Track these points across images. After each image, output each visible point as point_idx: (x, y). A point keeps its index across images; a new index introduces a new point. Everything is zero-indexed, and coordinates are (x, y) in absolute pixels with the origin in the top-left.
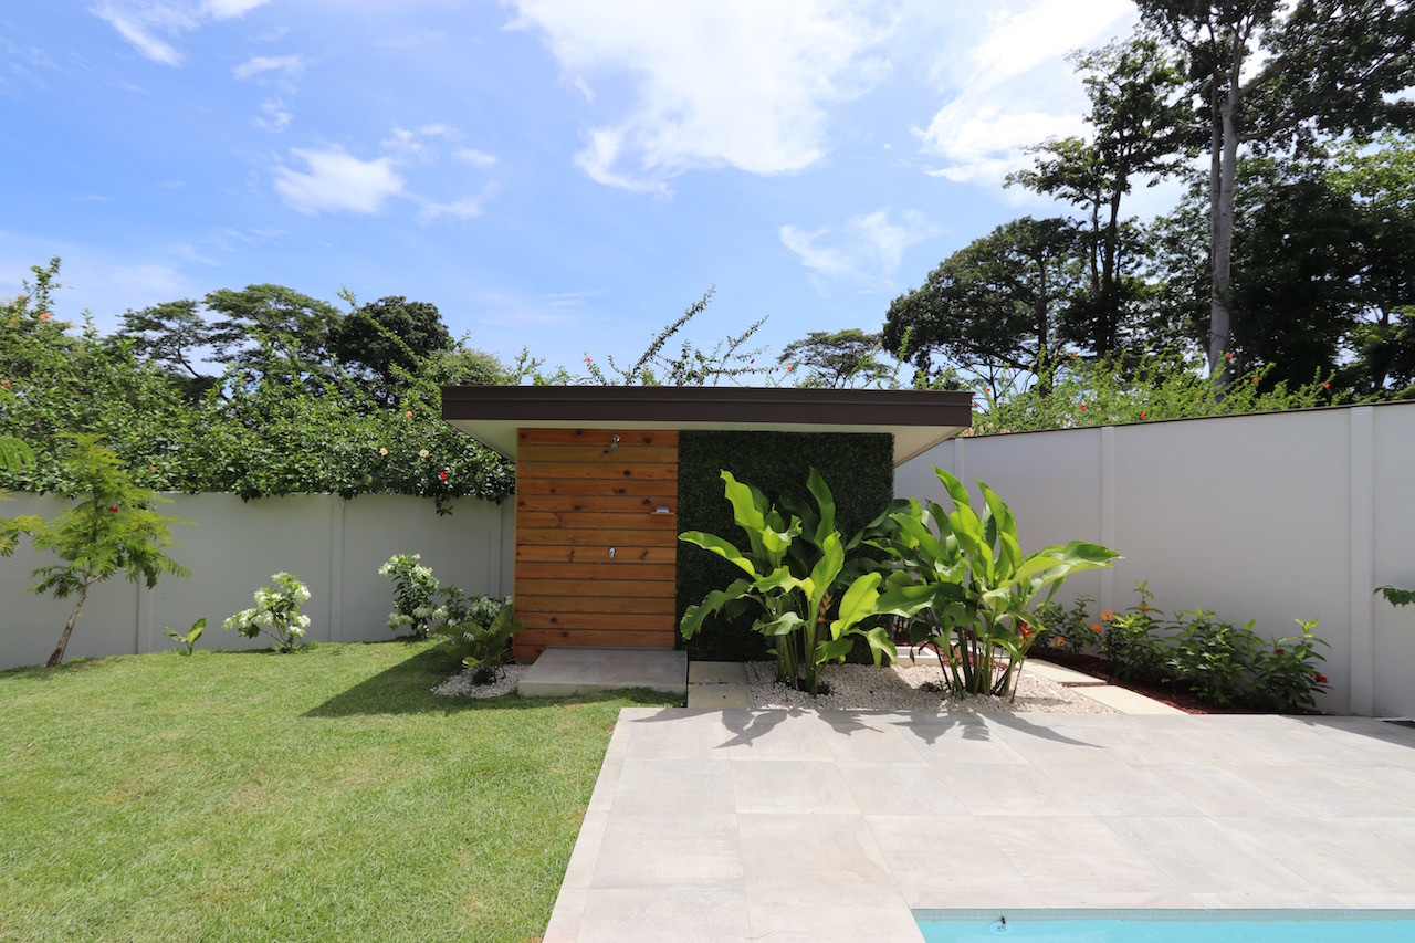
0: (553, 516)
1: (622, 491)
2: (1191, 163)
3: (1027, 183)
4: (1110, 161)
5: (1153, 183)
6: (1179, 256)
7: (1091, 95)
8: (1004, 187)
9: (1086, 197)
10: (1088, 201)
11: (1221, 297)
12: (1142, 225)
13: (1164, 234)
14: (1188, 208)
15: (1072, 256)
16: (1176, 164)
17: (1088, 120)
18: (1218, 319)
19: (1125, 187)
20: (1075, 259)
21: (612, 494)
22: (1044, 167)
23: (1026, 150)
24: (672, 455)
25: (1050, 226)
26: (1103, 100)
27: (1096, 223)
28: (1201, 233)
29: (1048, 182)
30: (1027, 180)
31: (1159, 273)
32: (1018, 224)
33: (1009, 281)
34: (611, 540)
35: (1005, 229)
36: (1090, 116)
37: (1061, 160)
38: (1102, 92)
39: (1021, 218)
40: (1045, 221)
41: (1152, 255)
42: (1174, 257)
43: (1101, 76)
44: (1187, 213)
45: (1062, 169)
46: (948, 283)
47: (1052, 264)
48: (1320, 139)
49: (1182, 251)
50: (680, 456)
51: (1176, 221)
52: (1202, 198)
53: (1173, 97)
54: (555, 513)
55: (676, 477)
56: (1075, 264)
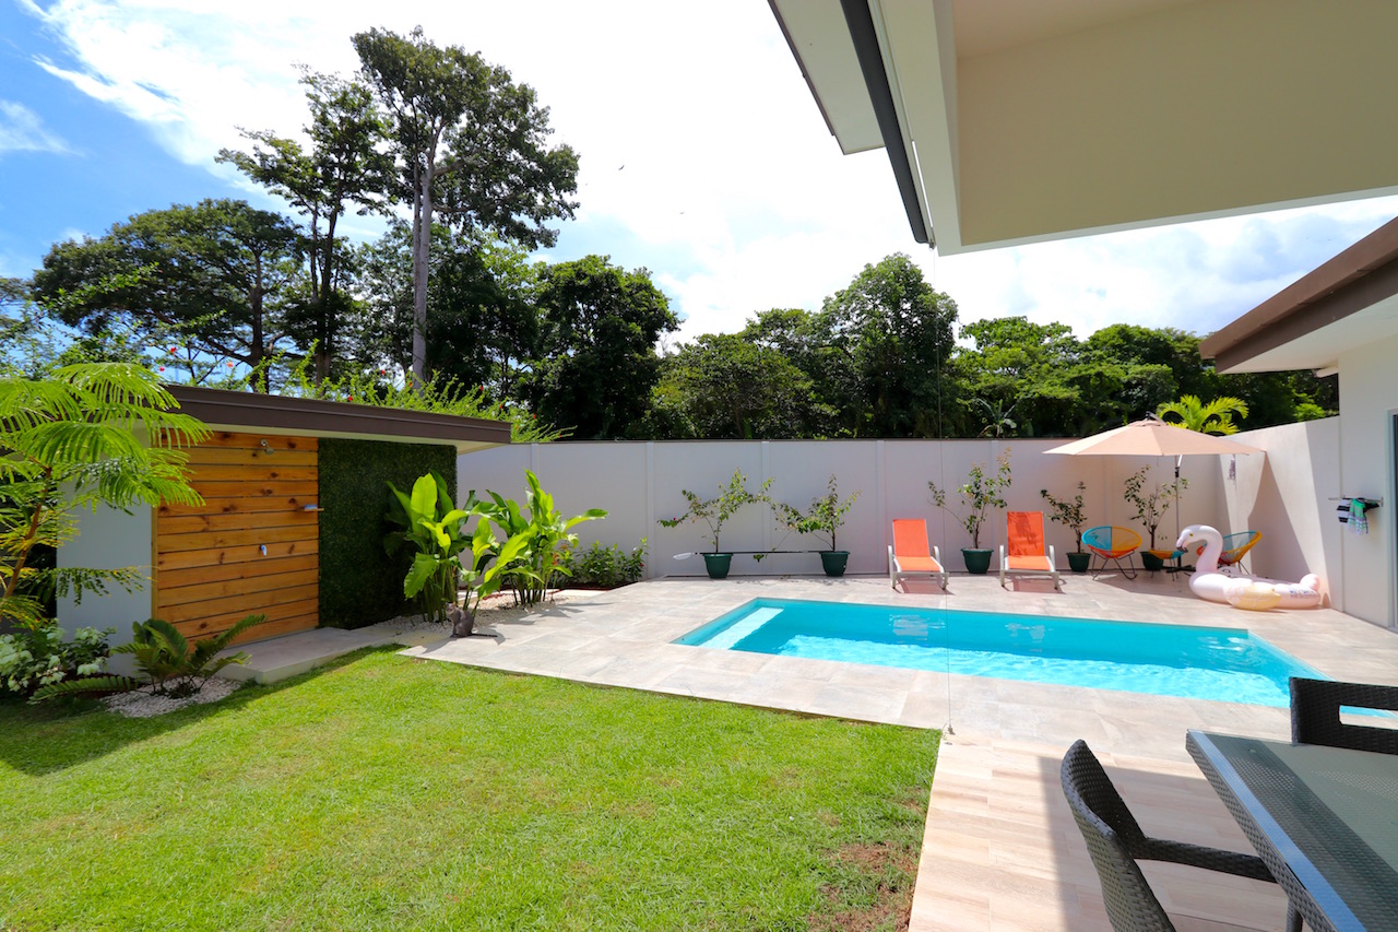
0: (199, 520)
1: (270, 492)
2: (392, 208)
3: (242, 167)
4: (327, 178)
5: (361, 213)
6: (380, 282)
7: (314, 111)
8: (217, 160)
9: (305, 204)
10: (305, 208)
11: (420, 327)
12: (352, 246)
13: (369, 259)
14: (389, 245)
15: (288, 255)
16: (380, 204)
17: (307, 131)
18: (419, 345)
19: (340, 209)
20: (289, 258)
21: (261, 495)
22: (264, 158)
23: (243, 133)
24: (313, 459)
25: (265, 219)
26: (324, 121)
27: (315, 231)
28: (398, 268)
29: (268, 174)
30: (242, 162)
31: (364, 293)
32: (232, 205)
33: (221, 262)
34: (260, 538)
35: (215, 205)
36: (311, 129)
37: (279, 157)
38: (324, 113)
39: (236, 200)
40: (262, 212)
41: (359, 274)
42: (376, 282)
43: (324, 99)
44: (387, 248)
45: (281, 168)
46: (137, 244)
47: (265, 256)
48: (478, 227)
49: (383, 278)
50: (319, 460)
51: (379, 252)
52: (401, 241)
53: (382, 147)
54: (202, 517)
55: (316, 478)
56: (289, 263)
